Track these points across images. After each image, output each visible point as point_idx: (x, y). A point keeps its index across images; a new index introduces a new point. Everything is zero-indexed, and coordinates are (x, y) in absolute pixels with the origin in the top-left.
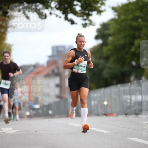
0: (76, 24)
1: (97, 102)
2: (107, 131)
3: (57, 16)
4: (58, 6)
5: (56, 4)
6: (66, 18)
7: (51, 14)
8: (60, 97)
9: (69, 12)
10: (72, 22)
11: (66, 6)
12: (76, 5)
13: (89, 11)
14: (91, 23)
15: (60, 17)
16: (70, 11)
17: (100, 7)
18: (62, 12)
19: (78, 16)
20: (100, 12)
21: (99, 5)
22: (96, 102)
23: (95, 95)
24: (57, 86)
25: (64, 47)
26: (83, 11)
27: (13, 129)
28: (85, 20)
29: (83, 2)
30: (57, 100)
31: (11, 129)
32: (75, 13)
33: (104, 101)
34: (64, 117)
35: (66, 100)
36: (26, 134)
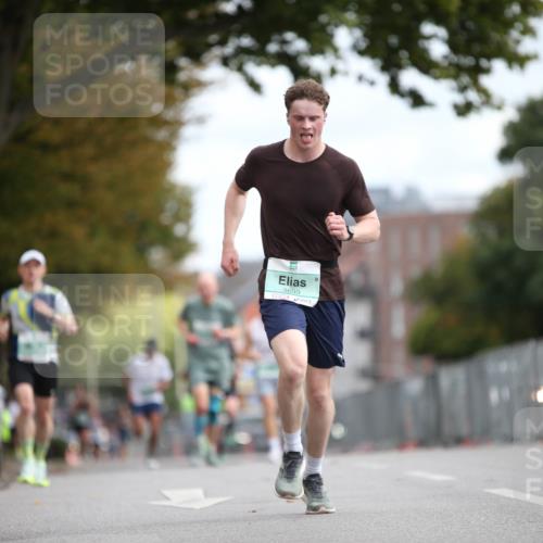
0: (430, 105)
1: (511, 391)
3: (360, 78)
4: (363, 45)
5: (358, 33)
6: (394, 87)
7: (333, 72)
8: (372, 374)
9: (406, 62)
10: (417, 100)
11: (394, 40)
12: (429, 38)
13: (477, 58)
14: (488, 100)
15: (372, 83)
16: (410, 58)
17: (518, 42)
18: (379, 62)
19: (436, 78)
20: (517, 60)
21: (515, 34)
22: (506, 393)
23: (504, 367)
24: (363, 334)
25: (384, 192)
26: (455, 59)
27: (206, 495)
28: (464, 89)
29: (455, 24)
30: (364, 386)
31: (199, 492)
32: (426, 66)
33: (537, 388)
34: (387, 449)
35: (395, 387)
36: (254, 512)
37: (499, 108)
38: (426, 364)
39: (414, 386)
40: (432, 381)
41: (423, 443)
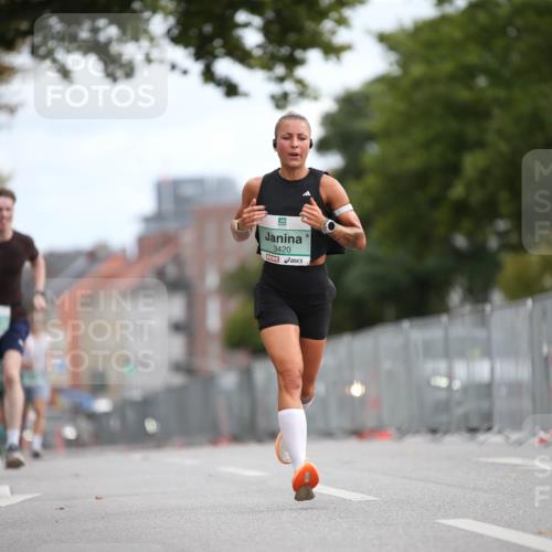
0: (246, 95)
1: (327, 386)
2: (363, 492)
3: (173, 67)
4: (176, 32)
5: (171, 21)
6: (209, 75)
8: (186, 368)
9: (220, 51)
10: (231, 90)
11: (208, 29)
12: (246, 25)
13: (293, 48)
14: (304, 90)
15: (185, 72)
16: (223, 46)
17: (333, 33)
18: (191, 50)
19: (250, 66)
20: (332, 50)
21: (328, 25)
22: (322, 388)
24: (177, 327)
25: (199, 182)
26: (271, 48)
27: (12, 492)
28: (281, 80)
29: (270, 14)
30: (178, 380)
31: (6, 489)
32: (242, 56)
33: (351, 383)
34: (201, 444)
35: (209, 381)
36: (62, 509)
37: (316, 98)
38: (241, 358)
39: (229, 380)
40: (247, 375)
41: (237, 438)
